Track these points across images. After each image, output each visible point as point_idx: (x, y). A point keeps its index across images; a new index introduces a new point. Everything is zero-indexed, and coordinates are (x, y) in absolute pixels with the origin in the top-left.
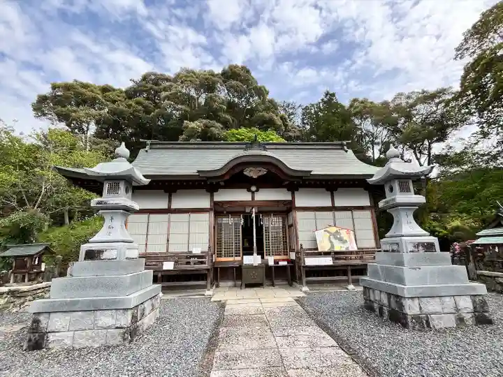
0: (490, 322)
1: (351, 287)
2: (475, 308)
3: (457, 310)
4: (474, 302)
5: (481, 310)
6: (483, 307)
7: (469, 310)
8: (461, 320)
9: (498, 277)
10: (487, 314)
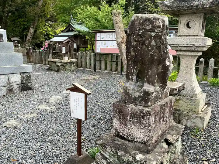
0: (30, 89)
2: (22, 81)
3: (9, 83)
4: (22, 77)
5: (26, 82)
6: (27, 80)
7: (18, 83)
8: (11, 90)
9: (57, 62)
10: (29, 84)
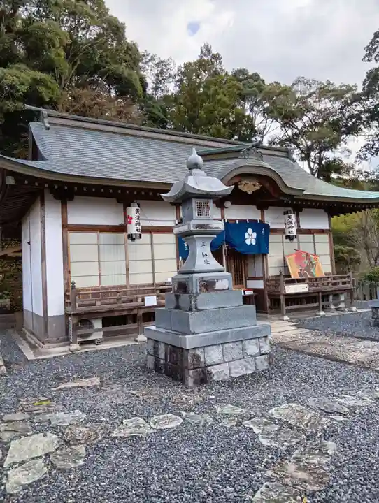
1: (322, 313)
